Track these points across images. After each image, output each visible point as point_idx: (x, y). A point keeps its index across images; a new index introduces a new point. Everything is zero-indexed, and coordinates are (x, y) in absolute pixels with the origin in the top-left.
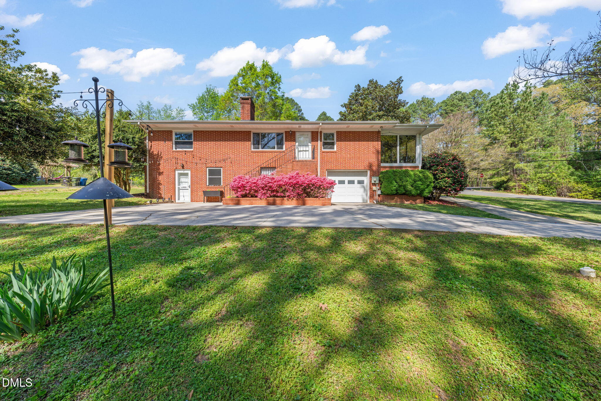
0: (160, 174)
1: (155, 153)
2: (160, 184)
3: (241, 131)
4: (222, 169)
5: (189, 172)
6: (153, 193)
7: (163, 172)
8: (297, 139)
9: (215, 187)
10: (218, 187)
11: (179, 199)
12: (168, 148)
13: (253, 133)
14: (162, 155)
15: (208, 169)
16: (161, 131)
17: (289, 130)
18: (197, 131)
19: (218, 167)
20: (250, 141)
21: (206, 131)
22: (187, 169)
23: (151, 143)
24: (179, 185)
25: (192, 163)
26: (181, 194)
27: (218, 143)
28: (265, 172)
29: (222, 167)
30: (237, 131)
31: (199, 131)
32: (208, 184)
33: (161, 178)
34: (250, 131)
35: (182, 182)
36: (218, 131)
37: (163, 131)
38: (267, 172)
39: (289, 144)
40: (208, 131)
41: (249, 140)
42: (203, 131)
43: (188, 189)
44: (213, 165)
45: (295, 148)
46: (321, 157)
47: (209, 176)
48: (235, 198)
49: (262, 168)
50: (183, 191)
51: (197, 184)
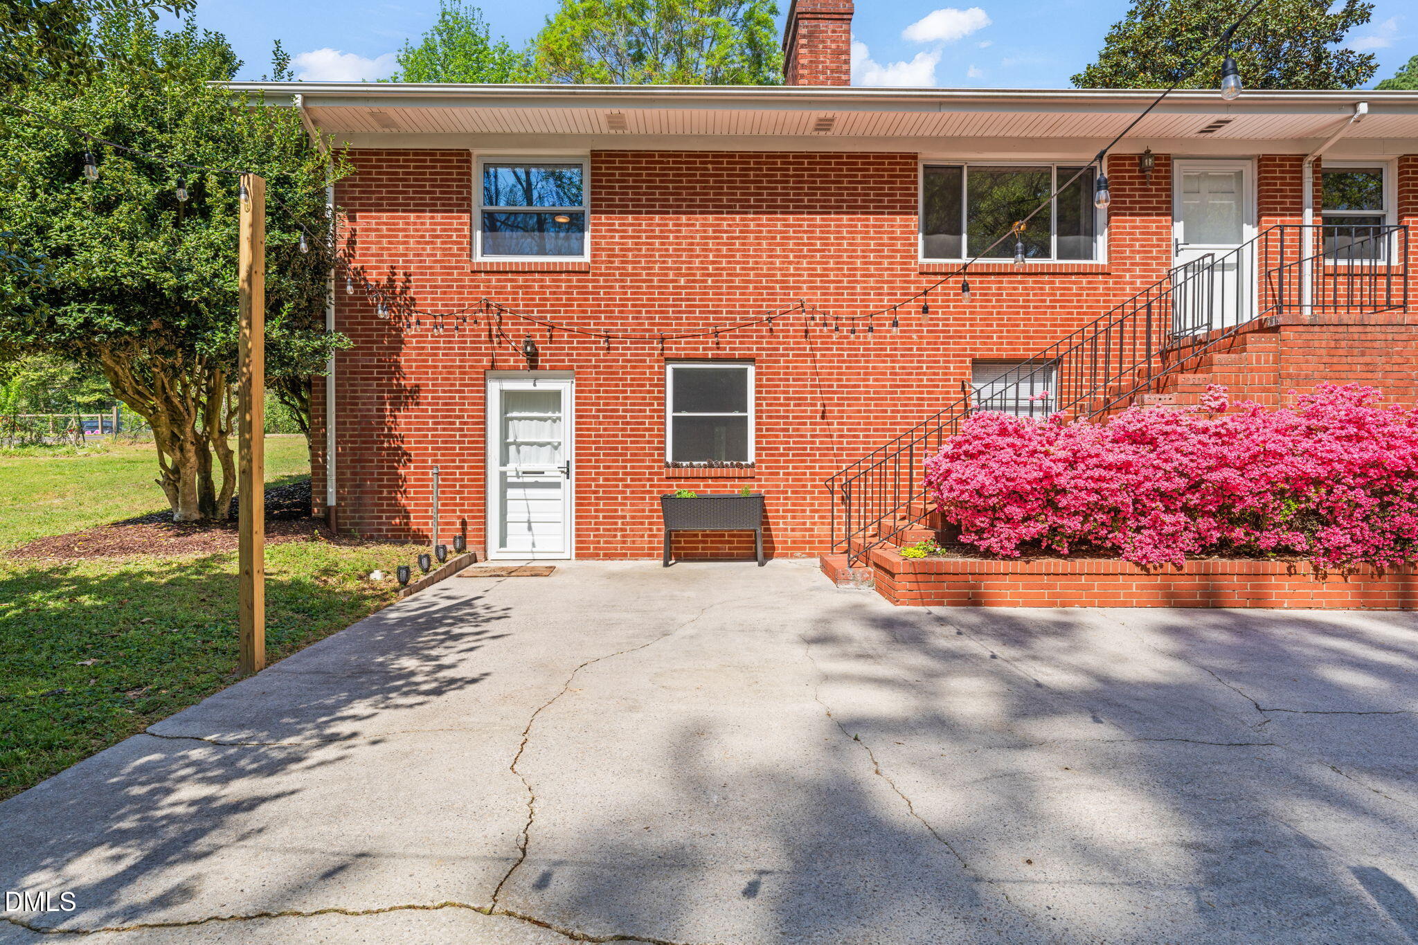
0: (405, 397)
1: (372, 276)
2: (400, 455)
3: (865, 156)
4: (751, 370)
5: (567, 388)
6: (358, 505)
7: (417, 389)
8: (1180, 201)
9: (713, 472)
10: (731, 472)
11: (503, 543)
12: (447, 253)
13: (926, 167)
14: (411, 293)
15: (669, 369)
16: (405, 153)
17: (1139, 150)
18: (611, 154)
19: (731, 360)
20: (912, 210)
21: (664, 154)
22: (558, 370)
23: (352, 219)
24: (504, 461)
25: (586, 333)
26: (516, 511)
27: (732, 222)
28: (1025, 387)
29: (751, 360)
30: (838, 156)
31: (622, 154)
32: (669, 458)
33: (405, 422)
34: (914, 157)
35: (518, 445)
36: (731, 155)
37: (417, 152)
38: (1039, 388)
39: (1131, 224)
40: (677, 154)
41: (909, 209)
42: (649, 154)
43: (557, 485)
44: (705, 347)
45: (1168, 249)
46: (1318, 304)
47: (676, 409)
48: (957, 561)
49: (981, 365)
50: (531, 492)
51: (613, 453)
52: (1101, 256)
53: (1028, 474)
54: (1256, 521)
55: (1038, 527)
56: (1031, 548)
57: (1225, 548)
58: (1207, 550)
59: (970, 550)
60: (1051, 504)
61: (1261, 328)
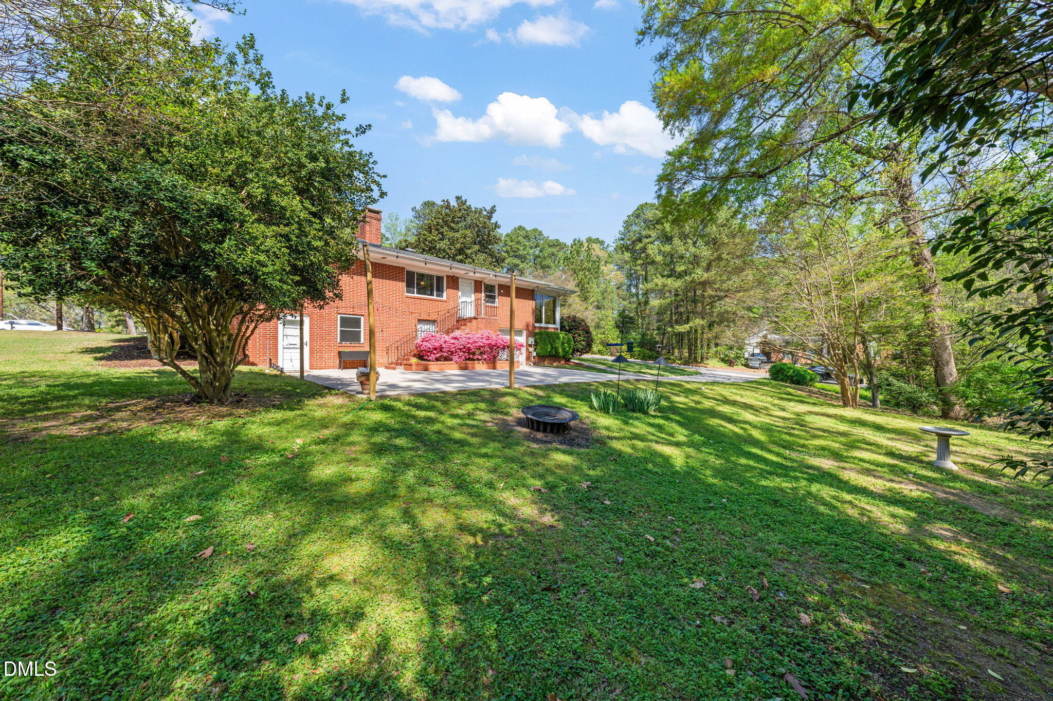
3: (392, 266)
4: (362, 318)
5: (306, 320)
8: (460, 287)
9: (351, 345)
10: (356, 345)
11: (283, 366)
13: (408, 272)
15: (339, 316)
17: (453, 275)
19: (357, 315)
22: (304, 314)
28: (422, 326)
29: (362, 315)
32: (339, 341)
34: (404, 269)
38: (432, 327)
39: (451, 291)
41: (403, 281)
44: (350, 311)
45: (457, 298)
46: (486, 314)
47: (341, 327)
48: (423, 362)
49: (420, 321)
50: (291, 350)
51: (322, 339)
52: (444, 298)
53: (437, 345)
54: (474, 354)
55: (438, 355)
56: (437, 359)
57: (469, 359)
58: (467, 359)
59: (426, 360)
60: (441, 351)
61: (475, 318)
